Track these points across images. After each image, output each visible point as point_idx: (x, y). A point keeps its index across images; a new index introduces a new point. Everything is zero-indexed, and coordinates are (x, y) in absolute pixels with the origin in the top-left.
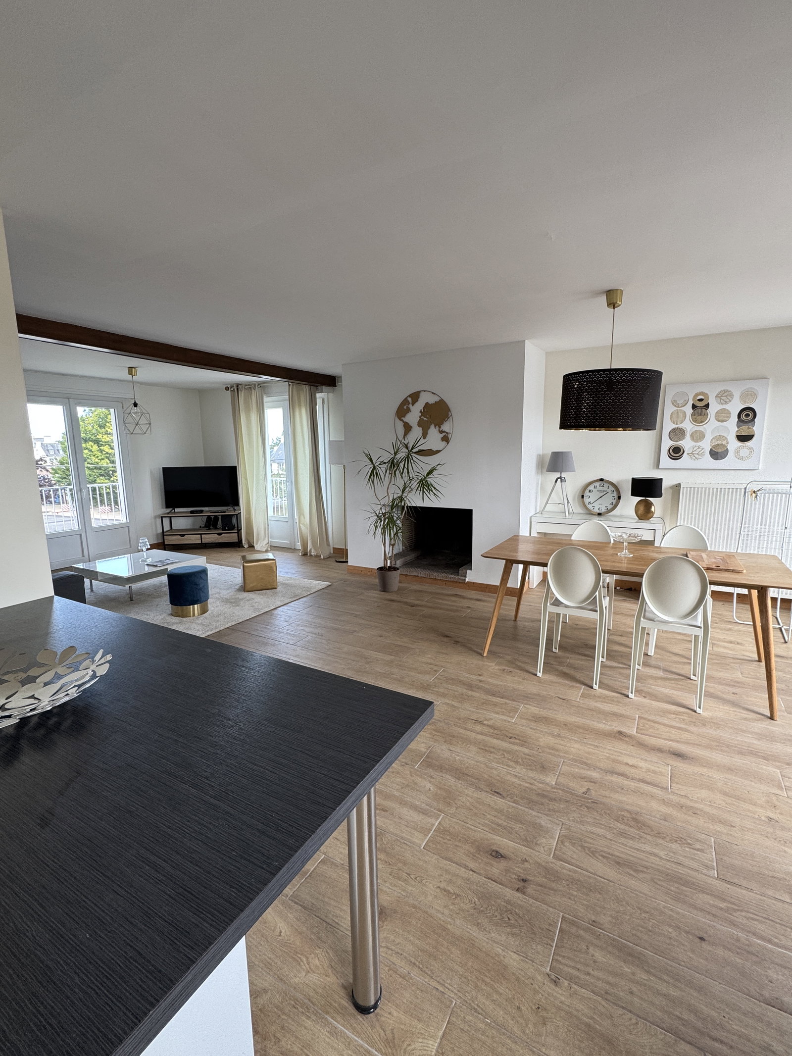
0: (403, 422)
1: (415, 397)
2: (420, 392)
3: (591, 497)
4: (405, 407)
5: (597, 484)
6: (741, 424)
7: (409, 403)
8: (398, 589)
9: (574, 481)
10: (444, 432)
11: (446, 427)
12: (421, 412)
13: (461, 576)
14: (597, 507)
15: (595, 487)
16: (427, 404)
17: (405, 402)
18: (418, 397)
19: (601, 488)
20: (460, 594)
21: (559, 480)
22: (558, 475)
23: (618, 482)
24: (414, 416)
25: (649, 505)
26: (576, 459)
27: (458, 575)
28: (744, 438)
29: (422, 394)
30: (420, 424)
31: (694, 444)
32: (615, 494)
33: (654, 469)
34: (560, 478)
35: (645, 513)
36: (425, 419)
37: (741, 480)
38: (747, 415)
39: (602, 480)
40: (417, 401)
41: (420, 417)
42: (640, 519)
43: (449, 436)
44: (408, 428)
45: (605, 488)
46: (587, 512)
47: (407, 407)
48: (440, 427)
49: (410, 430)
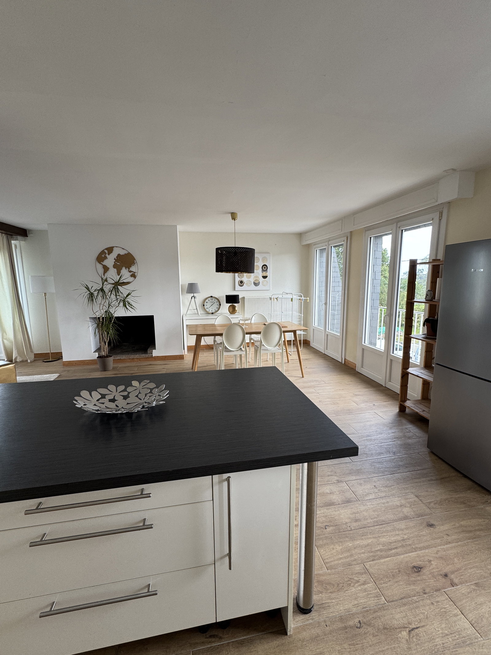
0: (102, 264)
1: (110, 250)
2: (113, 247)
3: (207, 305)
4: (103, 256)
5: (210, 299)
6: (263, 271)
7: (106, 254)
8: (113, 368)
9: (200, 297)
10: (132, 272)
11: (133, 269)
12: (115, 259)
13: (149, 354)
14: (211, 310)
15: (209, 300)
16: (119, 255)
17: (103, 252)
18: (113, 250)
19: (211, 301)
20: (152, 363)
21: (193, 297)
22: (192, 295)
23: (219, 298)
24: (110, 261)
25: (234, 307)
26: (200, 287)
27: (147, 354)
28: (265, 277)
29: (115, 249)
30: (114, 266)
31: (248, 279)
32: (218, 303)
33: (233, 291)
34: (194, 296)
35: (233, 310)
36: (118, 263)
37: (268, 295)
38: (265, 268)
39: (212, 297)
40: (112, 252)
41: (115, 262)
42: (231, 314)
43: (136, 274)
44: (106, 269)
45: (213, 300)
46: (206, 313)
47: (104, 256)
48: (129, 269)
49: (108, 270)
